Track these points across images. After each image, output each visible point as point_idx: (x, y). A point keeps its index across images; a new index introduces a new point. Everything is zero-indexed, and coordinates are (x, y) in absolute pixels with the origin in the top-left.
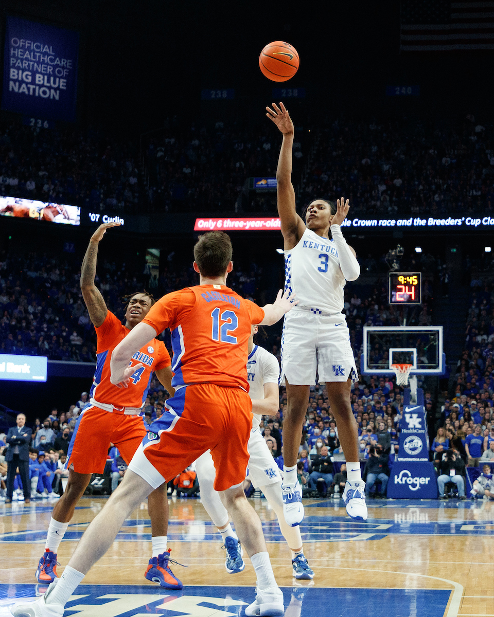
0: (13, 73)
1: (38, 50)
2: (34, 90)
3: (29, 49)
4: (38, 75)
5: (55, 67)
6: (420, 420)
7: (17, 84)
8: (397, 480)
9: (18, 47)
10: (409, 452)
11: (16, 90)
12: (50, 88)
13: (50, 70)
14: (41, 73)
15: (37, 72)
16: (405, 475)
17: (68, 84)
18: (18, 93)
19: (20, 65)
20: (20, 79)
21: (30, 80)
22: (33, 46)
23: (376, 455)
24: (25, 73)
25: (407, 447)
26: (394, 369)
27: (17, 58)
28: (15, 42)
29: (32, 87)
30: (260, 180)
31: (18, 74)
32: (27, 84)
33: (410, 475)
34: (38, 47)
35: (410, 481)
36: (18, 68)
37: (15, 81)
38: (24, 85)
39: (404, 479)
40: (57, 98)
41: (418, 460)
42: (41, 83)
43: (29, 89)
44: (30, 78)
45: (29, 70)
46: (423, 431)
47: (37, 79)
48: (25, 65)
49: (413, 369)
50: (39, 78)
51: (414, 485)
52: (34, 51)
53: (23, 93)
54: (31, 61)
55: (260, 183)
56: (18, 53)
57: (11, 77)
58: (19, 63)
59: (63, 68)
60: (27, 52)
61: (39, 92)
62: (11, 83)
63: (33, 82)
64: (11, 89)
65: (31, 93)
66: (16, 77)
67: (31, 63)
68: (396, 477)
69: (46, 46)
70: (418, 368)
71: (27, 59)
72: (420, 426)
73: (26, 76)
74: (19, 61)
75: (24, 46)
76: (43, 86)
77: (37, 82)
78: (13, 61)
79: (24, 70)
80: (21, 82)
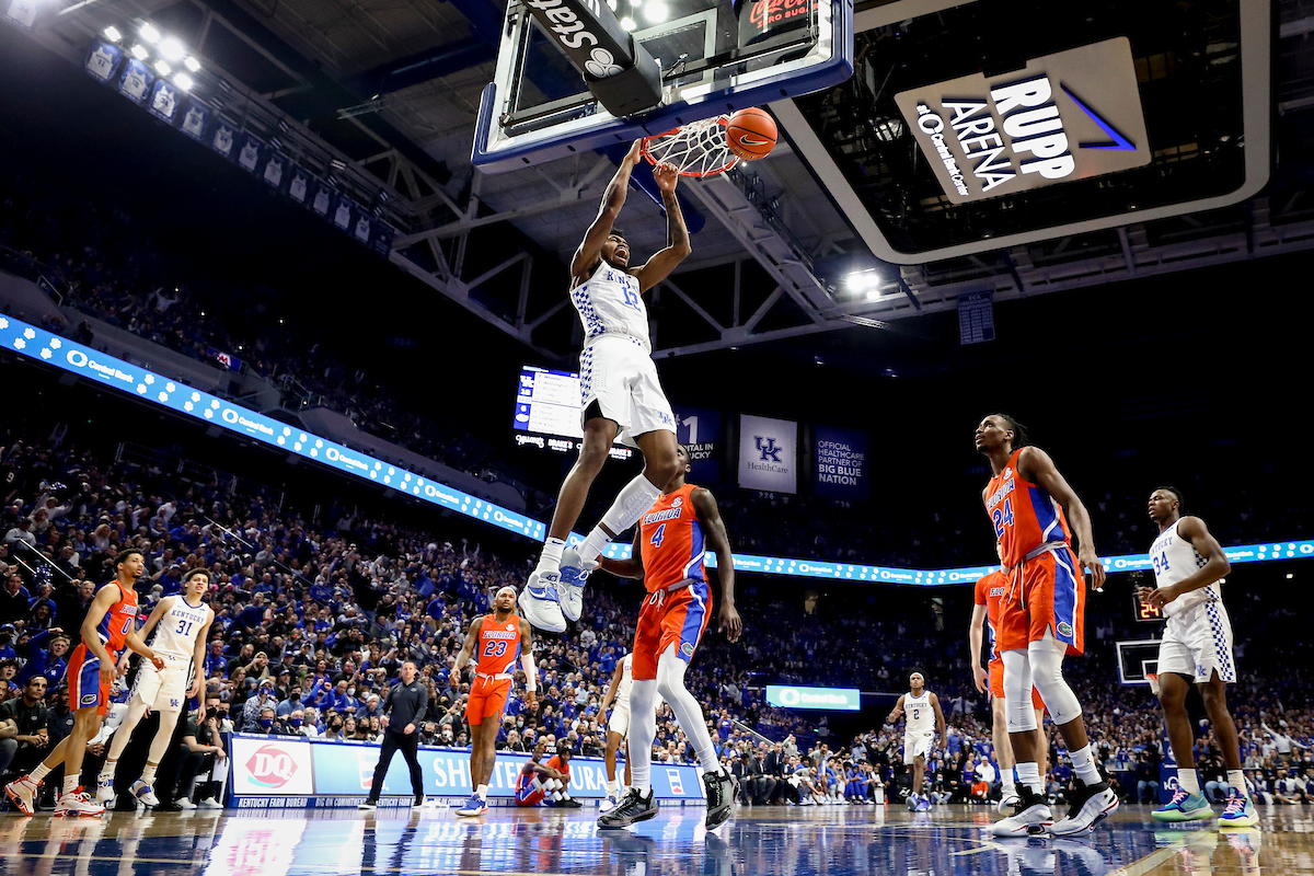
0: (821, 468)
1: (839, 449)
2: (837, 479)
3: (832, 449)
4: (839, 468)
5: (852, 460)
7: (825, 476)
8: (1167, 787)
9: (824, 448)
11: (824, 480)
12: (849, 476)
13: (848, 463)
14: (841, 466)
15: (839, 465)
17: (862, 473)
18: (825, 483)
20: (826, 472)
21: (833, 472)
22: (835, 446)
24: (830, 467)
27: (823, 457)
28: (821, 444)
29: (835, 477)
31: (825, 468)
32: (832, 475)
34: (838, 447)
36: (825, 464)
37: (823, 474)
38: (829, 476)
40: (855, 484)
43: (833, 479)
44: (834, 470)
45: (832, 465)
47: (839, 471)
48: (829, 461)
52: (836, 450)
53: (829, 482)
54: (834, 457)
56: (824, 452)
57: (820, 471)
58: (825, 460)
59: (858, 460)
60: (831, 451)
62: (820, 476)
63: (836, 474)
64: (820, 481)
65: (835, 482)
66: (823, 471)
67: (834, 459)
69: (844, 445)
71: (830, 456)
73: (830, 469)
74: (825, 458)
75: (828, 447)
76: (843, 475)
77: (839, 473)
78: (820, 458)
79: (829, 465)
80: (827, 474)
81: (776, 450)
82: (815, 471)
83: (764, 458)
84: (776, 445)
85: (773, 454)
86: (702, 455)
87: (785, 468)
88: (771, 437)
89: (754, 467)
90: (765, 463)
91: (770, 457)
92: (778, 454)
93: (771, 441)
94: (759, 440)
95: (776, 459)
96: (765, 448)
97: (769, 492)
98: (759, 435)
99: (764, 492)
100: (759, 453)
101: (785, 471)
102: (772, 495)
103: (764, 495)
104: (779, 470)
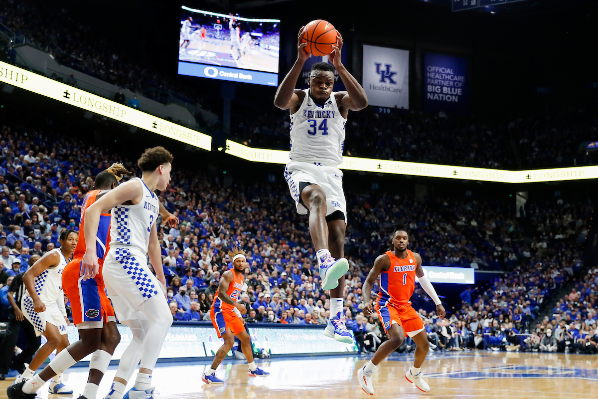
0: (429, 88)
1: (444, 72)
2: (442, 97)
3: (439, 72)
4: (444, 88)
5: (454, 82)
7: (432, 94)
9: (432, 72)
11: (432, 98)
12: (452, 95)
13: (451, 84)
14: (446, 86)
15: (444, 86)
17: (463, 92)
18: (433, 100)
19: (433, 83)
20: (434, 91)
21: (439, 91)
22: (441, 70)
24: (437, 87)
27: (431, 79)
28: (430, 69)
29: (441, 95)
30: (590, 143)
31: (432, 88)
32: (438, 94)
34: (443, 70)
36: (432, 85)
37: (430, 93)
38: (436, 95)
40: (457, 100)
42: (446, 92)
43: (439, 97)
44: (439, 90)
45: (439, 85)
47: (444, 90)
48: (436, 82)
50: (445, 89)
52: (441, 73)
53: (436, 99)
54: (440, 79)
55: (590, 145)
56: (432, 75)
57: (429, 90)
58: (432, 82)
59: (459, 82)
60: (437, 74)
61: (446, 98)
62: (429, 94)
63: (442, 92)
64: (428, 98)
65: (441, 99)
66: (431, 91)
67: (440, 81)
69: (449, 70)
71: (437, 79)
73: (437, 89)
74: (433, 80)
75: (435, 71)
76: (447, 94)
77: (444, 92)
78: (429, 80)
79: (436, 85)
80: (434, 93)
81: (393, 74)
82: (424, 91)
83: (383, 80)
84: (392, 70)
85: (389, 78)
87: (400, 88)
88: (388, 63)
89: (374, 88)
90: (383, 84)
91: (387, 80)
92: (394, 78)
93: (388, 67)
94: (378, 65)
95: (392, 82)
96: (383, 72)
97: (387, 108)
98: (379, 61)
99: (383, 108)
100: (379, 77)
101: (400, 91)
102: (389, 111)
103: (383, 111)
104: (395, 90)
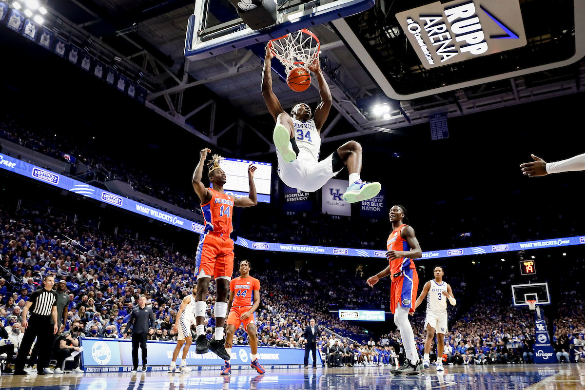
5: (378, 199)
6: (544, 327)
8: (537, 355)
10: (541, 342)
12: (376, 207)
13: (376, 200)
14: (373, 202)
15: (371, 202)
16: (541, 352)
17: (383, 205)
18: (365, 210)
23: (526, 343)
25: (539, 339)
26: (527, 303)
32: (368, 206)
33: (543, 352)
35: (543, 355)
37: (364, 206)
38: (367, 207)
39: (540, 354)
40: (380, 210)
41: (545, 345)
43: (369, 208)
46: (545, 332)
47: (372, 204)
49: (537, 302)
51: (545, 357)
53: (367, 210)
57: (362, 204)
59: (381, 199)
61: (373, 209)
62: (363, 207)
63: (370, 206)
65: (370, 210)
68: (536, 353)
70: (539, 302)
72: (544, 330)
76: (374, 206)
77: (372, 206)
80: (366, 206)
81: (341, 195)
82: (360, 205)
83: (335, 199)
84: (340, 192)
85: (339, 197)
86: (303, 198)
88: (338, 188)
89: (329, 203)
90: (335, 201)
91: (337, 199)
92: (341, 197)
93: (338, 191)
94: (331, 190)
95: (340, 199)
96: (335, 194)
97: (337, 216)
98: (332, 188)
99: (335, 216)
100: (332, 197)
101: (345, 205)
102: (339, 218)
103: (335, 217)
104: (342, 205)
